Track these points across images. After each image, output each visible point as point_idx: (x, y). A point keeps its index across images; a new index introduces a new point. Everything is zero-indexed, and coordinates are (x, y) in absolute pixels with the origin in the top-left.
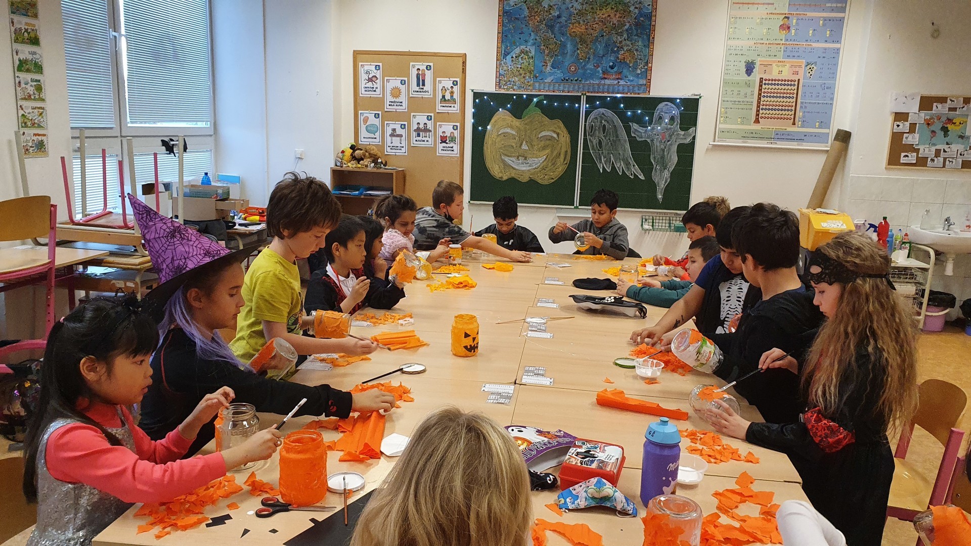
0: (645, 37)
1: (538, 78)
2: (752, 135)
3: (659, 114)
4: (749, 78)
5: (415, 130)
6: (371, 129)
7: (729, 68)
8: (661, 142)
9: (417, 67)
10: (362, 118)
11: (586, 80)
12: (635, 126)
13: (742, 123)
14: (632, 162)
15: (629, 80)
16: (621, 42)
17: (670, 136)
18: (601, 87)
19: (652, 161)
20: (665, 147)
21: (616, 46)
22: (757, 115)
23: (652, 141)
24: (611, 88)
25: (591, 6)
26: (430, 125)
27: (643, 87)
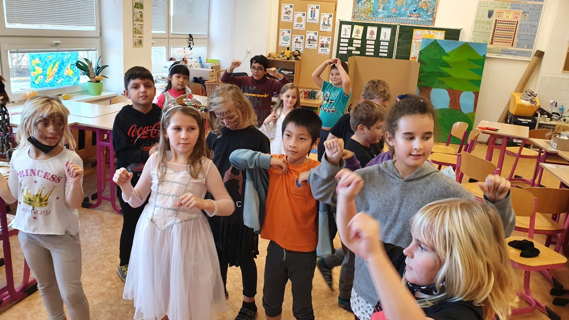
1: (375, 15)
4: (490, 19)
5: (308, 40)
6: (286, 39)
7: (479, 13)
9: (311, 7)
10: (282, 32)
11: (400, 17)
15: (423, 18)
18: (408, 21)
22: (492, 40)
26: (316, 37)
27: (431, 22)
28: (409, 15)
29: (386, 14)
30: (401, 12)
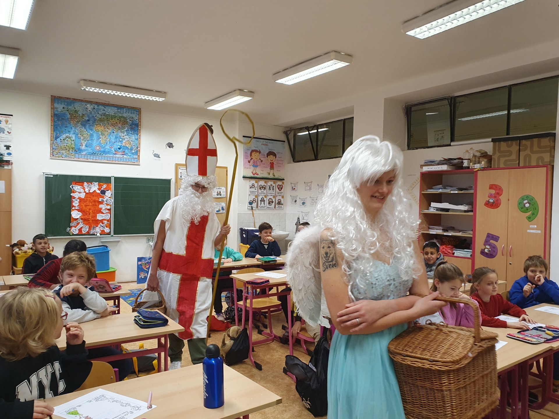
0: (136, 135)
1: (78, 152)
11: (106, 154)
15: (128, 155)
16: (123, 136)
18: (114, 158)
21: (121, 138)
25: (106, 117)
27: (136, 159)
28: (114, 152)
29: (90, 151)
30: (105, 150)
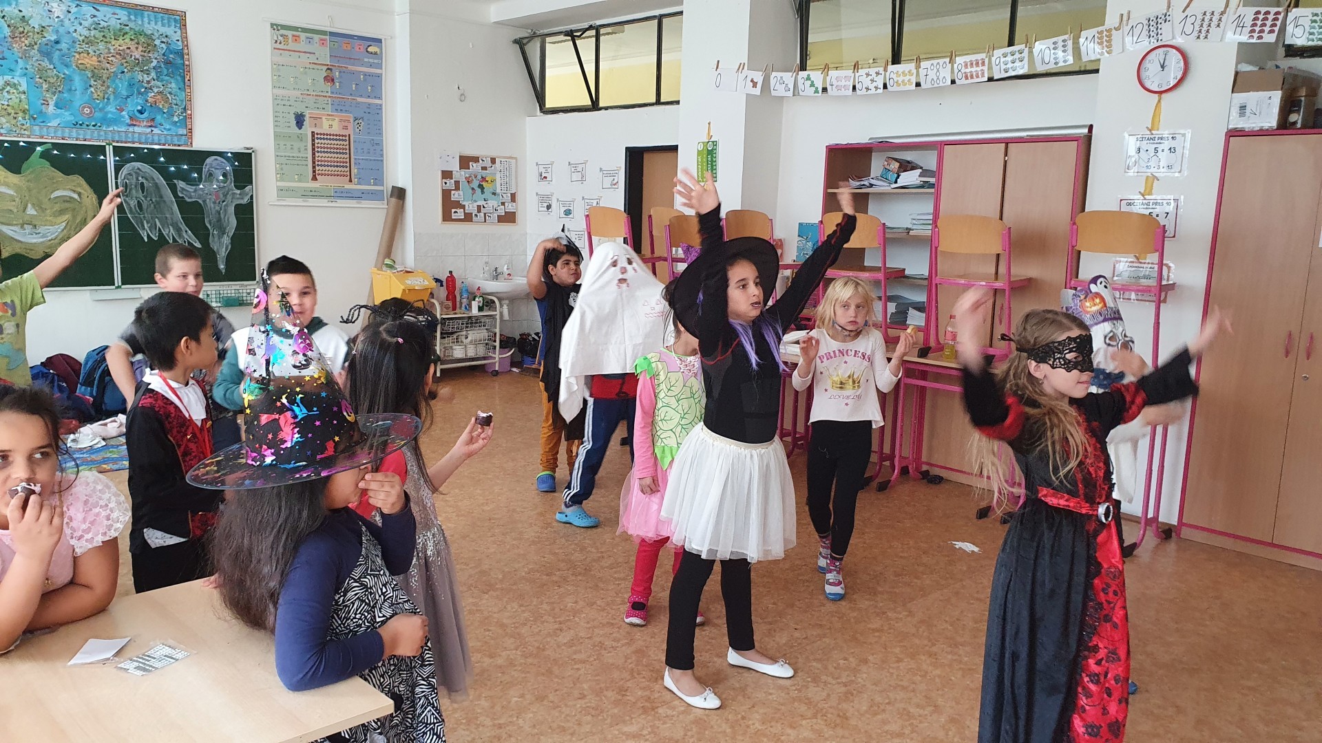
0: (179, 78)
1: (38, 121)
2: (311, 194)
3: (209, 170)
4: (300, 131)
7: (278, 119)
8: (214, 203)
11: (109, 126)
12: (181, 184)
13: (300, 181)
14: (183, 227)
15: (165, 129)
16: (148, 82)
17: (225, 196)
18: (130, 135)
19: (208, 225)
20: (221, 209)
21: (143, 87)
22: (314, 172)
23: (204, 201)
24: (144, 137)
25: (102, 34)
27: (183, 138)
28: (128, 121)
29: (68, 118)
30: (106, 114)
